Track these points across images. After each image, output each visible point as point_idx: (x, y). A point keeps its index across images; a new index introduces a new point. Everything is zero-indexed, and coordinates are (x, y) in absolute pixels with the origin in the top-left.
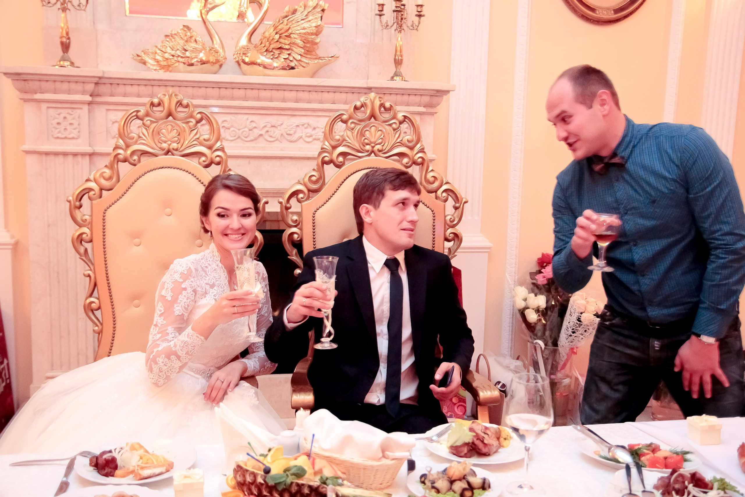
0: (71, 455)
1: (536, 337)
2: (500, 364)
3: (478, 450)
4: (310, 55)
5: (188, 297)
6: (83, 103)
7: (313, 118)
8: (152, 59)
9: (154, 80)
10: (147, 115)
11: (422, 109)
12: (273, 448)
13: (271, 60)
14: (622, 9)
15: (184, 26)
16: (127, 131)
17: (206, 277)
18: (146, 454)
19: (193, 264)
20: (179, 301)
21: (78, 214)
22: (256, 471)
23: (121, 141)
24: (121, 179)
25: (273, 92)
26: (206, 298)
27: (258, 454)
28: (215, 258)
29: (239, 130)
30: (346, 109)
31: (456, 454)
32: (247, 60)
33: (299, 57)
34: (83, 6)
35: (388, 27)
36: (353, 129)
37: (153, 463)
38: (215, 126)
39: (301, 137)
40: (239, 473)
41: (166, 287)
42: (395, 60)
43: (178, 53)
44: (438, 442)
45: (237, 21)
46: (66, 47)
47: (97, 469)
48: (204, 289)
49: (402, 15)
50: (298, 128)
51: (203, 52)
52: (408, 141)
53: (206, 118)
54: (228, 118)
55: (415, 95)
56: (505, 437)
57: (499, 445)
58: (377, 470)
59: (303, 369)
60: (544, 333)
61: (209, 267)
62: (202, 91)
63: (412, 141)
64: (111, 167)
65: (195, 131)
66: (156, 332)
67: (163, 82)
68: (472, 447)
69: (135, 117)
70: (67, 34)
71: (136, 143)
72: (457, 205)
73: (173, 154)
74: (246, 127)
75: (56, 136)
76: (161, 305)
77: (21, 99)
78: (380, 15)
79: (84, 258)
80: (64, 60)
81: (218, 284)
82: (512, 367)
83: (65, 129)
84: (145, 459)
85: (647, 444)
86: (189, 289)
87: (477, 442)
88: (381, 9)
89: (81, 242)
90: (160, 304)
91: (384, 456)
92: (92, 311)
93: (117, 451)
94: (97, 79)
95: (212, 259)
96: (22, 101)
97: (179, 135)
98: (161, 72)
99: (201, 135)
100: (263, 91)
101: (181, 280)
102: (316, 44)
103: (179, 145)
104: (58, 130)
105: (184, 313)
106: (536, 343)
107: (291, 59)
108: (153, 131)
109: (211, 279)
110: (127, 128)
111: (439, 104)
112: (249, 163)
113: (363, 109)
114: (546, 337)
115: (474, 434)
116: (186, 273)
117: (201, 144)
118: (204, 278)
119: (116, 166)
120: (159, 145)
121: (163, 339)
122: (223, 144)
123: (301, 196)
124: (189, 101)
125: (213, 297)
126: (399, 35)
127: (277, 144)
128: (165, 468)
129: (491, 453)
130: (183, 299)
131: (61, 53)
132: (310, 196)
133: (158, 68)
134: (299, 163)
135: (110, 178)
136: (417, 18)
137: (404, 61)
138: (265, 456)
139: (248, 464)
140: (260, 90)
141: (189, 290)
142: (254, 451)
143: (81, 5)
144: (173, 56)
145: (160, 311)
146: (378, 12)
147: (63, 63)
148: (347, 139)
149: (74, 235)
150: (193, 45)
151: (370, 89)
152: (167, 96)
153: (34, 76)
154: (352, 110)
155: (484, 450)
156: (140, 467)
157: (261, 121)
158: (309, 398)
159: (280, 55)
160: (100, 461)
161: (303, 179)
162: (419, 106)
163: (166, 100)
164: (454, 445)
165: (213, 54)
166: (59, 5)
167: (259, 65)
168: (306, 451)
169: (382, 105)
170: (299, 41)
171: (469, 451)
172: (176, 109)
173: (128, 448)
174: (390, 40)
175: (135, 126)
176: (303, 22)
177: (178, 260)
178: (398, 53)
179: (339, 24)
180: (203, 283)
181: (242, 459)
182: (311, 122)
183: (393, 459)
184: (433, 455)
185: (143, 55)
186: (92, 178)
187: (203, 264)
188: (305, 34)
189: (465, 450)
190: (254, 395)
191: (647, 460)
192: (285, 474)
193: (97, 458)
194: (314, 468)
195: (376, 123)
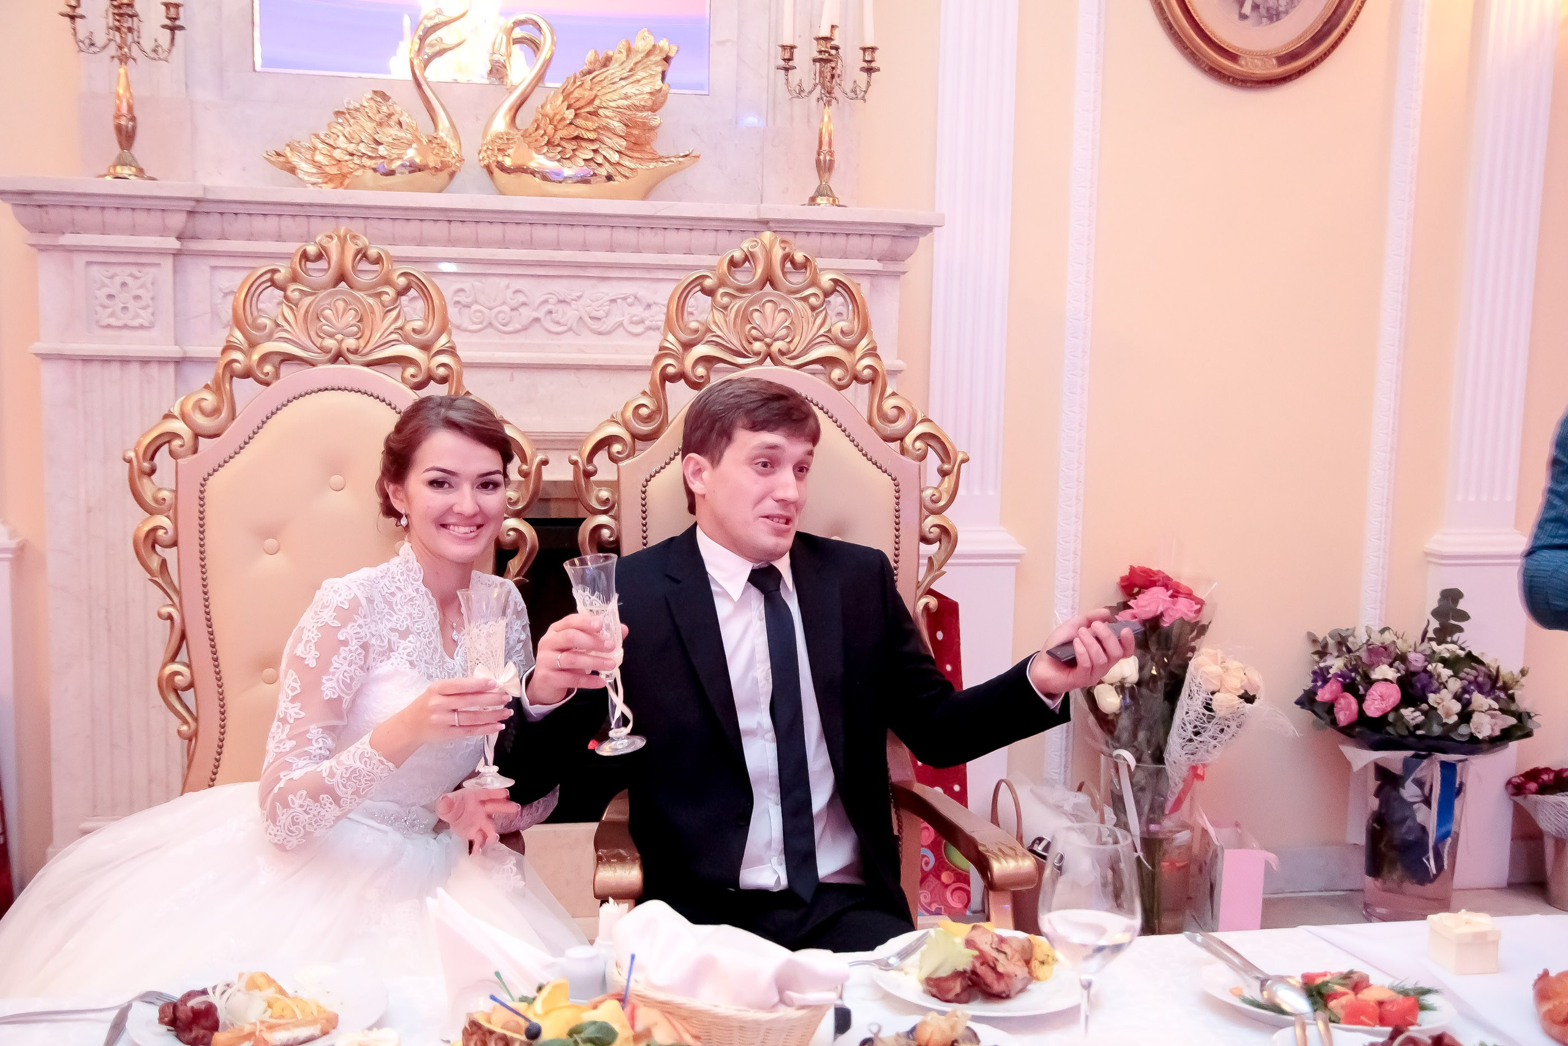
0: (122, 1000)
1: (1119, 744)
2: (1042, 800)
3: (984, 987)
4: (638, 151)
5: (352, 660)
6: (161, 253)
7: (645, 284)
8: (306, 160)
9: (311, 205)
10: (295, 279)
11: (874, 265)
12: (548, 983)
13: (556, 163)
14: (1294, 56)
15: (375, 92)
16: (252, 313)
17: (392, 616)
18: (280, 996)
19: (362, 588)
20: (332, 670)
21: (147, 488)
22: (509, 1034)
23: (238, 334)
24: (237, 414)
25: (562, 229)
26: (390, 662)
27: (516, 995)
28: (412, 574)
29: (490, 309)
30: (712, 263)
31: (938, 995)
32: (508, 162)
33: (615, 157)
34: (164, 51)
35: (803, 94)
36: (725, 308)
37: (294, 1016)
38: (436, 301)
39: (621, 324)
40: (475, 1037)
41: (305, 638)
42: (818, 162)
43: (362, 148)
44: (901, 970)
45: (487, 82)
46: (126, 136)
47: (175, 1030)
48: (386, 641)
49: (833, 68)
50: (614, 304)
51: (414, 146)
52: (842, 332)
53: (416, 283)
54: (467, 284)
55: (861, 235)
56: (1042, 958)
57: (1028, 976)
58: (768, 1031)
59: (620, 813)
60: (1135, 736)
61: (399, 595)
62: (413, 228)
63: (851, 332)
64: (216, 388)
65: (394, 313)
66: (284, 736)
67: (330, 210)
68: (970, 979)
69: (269, 284)
70: (130, 108)
71: (269, 338)
72: (946, 467)
73: (348, 361)
74: (504, 303)
75: (104, 323)
76: (295, 676)
77: (32, 245)
78: (787, 69)
79: (159, 580)
80: (124, 164)
81: (418, 629)
82: (1068, 807)
83: (125, 308)
84: (277, 1008)
85: (1341, 974)
86: (355, 641)
87: (982, 970)
88: (787, 56)
89: (153, 547)
90: (292, 675)
91: (782, 1001)
92: (176, 691)
93: (218, 991)
94: (192, 204)
95: (405, 577)
96: (34, 250)
97: (360, 321)
98: (327, 188)
99: (406, 322)
100: (541, 228)
101: (337, 624)
102: (652, 129)
103: (362, 343)
104: (109, 311)
105: (342, 695)
106: (1118, 756)
107: (600, 160)
108: (307, 312)
109: (402, 619)
110: (251, 307)
111: (909, 255)
112: (512, 379)
113: (747, 264)
114: (1140, 744)
115: (976, 953)
116: (346, 607)
117: (407, 340)
118: (387, 617)
119: (227, 386)
120: (318, 341)
121: (298, 751)
122: (454, 339)
123: (616, 448)
124: (382, 250)
125: (405, 657)
126: (828, 111)
127: (570, 338)
128: (319, 1026)
129: (1013, 993)
130: (341, 665)
131: (116, 150)
132: (637, 448)
133: (320, 181)
134: (616, 379)
135: (216, 411)
136: (865, 75)
137: (836, 165)
138: (530, 1001)
139: (494, 1019)
140: (534, 227)
141: (354, 645)
142: (507, 988)
143: (160, 50)
144: (352, 155)
145: (293, 689)
146: (782, 63)
147: (122, 170)
148: (714, 327)
149: (138, 529)
150: (394, 131)
151: (765, 223)
152: (336, 240)
153: (58, 198)
154: (725, 268)
155: (998, 987)
156: (267, 1024)
157: (537, 291)
158: (631, 875)
159: (577, 153)
160: (183, 1013)
161: (622, 414)
162: (869, 257)
163: (333, 247)
164: (935, 976)
165: (436, 151)
166: (112, 50)
167: (533, 173)
168: (618, 989)
169: (788, 258)
170: (616, 124)
171: (964, 989)
172: (353, 267)
173: (241, 985)
174: (809, 121)
175: (270, 301)
176: (623, 83)
177: (331, 580)
178: (825, 148)
179: (701, 87)
180: (383, 628)
181: (481, 1007)
182: (641, 293)
183: (802, 1007)
184: (888, 998)
185: (289, 155)
186: (176, 412)
187: (385, 588)
188: (628, 108)
189: (957, 987)
190: (515, 869)
191: (1342, 1007)
192: (571, 1040)
193: (175, 1007)
194: (633, 1026)
195: (774, 295)
